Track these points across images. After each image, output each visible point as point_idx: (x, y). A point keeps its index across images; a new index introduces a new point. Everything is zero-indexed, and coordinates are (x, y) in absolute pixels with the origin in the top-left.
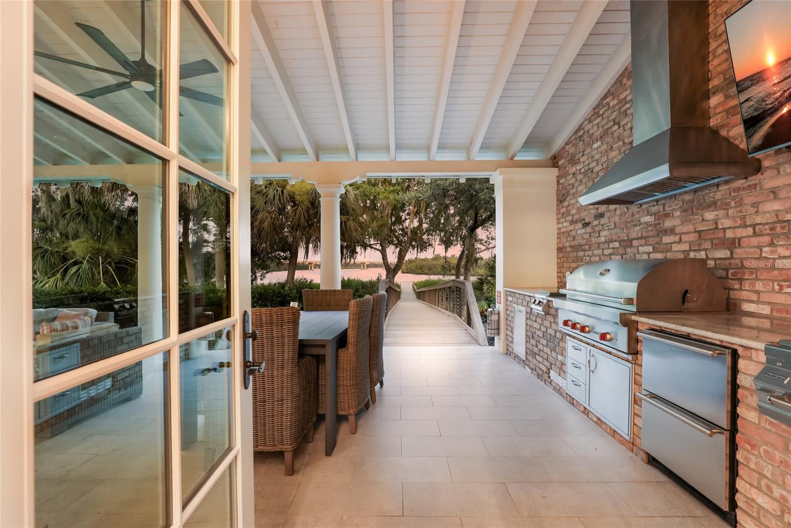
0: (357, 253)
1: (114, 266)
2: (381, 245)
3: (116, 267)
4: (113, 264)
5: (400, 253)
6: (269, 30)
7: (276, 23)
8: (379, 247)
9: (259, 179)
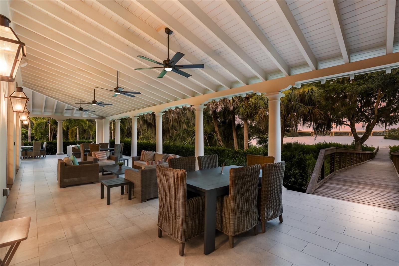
0: (332, 127)
1: (208, 136)
2: (351, 122)
3: (209, 136)
4: (207, 135)
5: (368, 127)
6: (216, 24)
7: (217, 19)
8: (349, 123)
9: (243, 94)
